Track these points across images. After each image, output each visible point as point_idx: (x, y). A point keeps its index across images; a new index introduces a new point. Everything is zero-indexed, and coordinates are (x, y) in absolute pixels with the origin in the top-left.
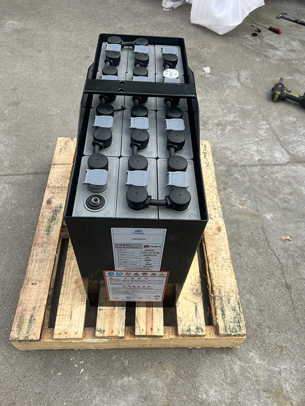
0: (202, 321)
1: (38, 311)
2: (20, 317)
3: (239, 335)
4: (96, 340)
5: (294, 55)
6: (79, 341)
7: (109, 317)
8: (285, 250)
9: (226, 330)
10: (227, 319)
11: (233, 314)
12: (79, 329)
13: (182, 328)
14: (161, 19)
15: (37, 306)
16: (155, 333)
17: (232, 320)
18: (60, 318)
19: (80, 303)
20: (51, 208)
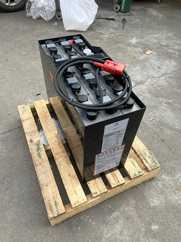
0: (139, 168)
1: (57, 198)
2: (49, 205)
3: (158, 167)
4: (94, 200)
5: (113, 35)
6: (86, 204)
7: (95, 185)
8: (154, 125)
9: (151, 167)
10: (149, 163)
11: (150, 159)
12: (84, 197)
13: (132, 175)
14: (38, 31)
15: (55, 196)
16: (121, 183)
17: (151, 162)
18: (71, 197)
19: (77, 185)
20: (34, 144)
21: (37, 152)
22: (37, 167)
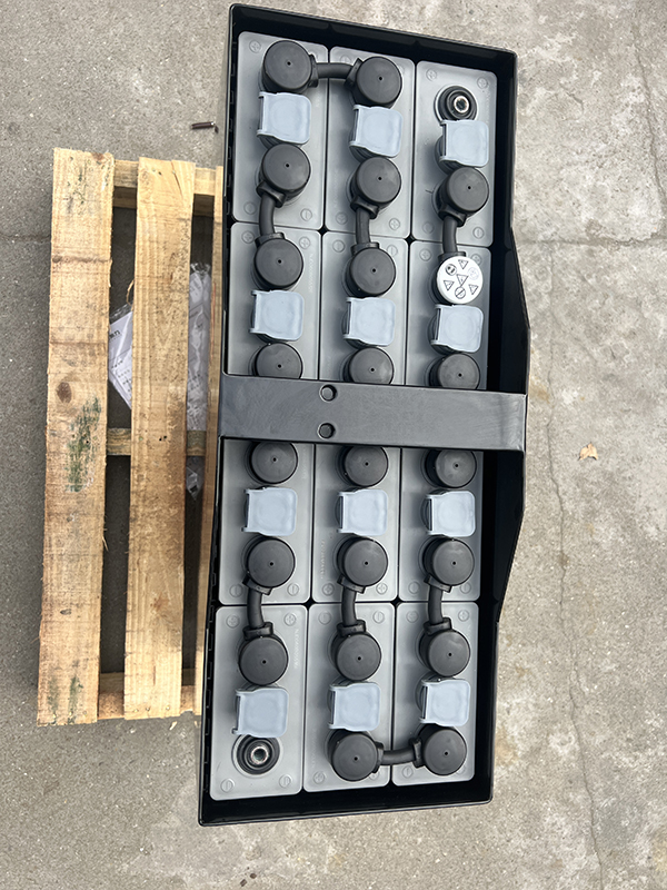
1: (84, 669)
2: (49, 682)
12: (173, 701)
15: (81, 658)
19: (170, 649)
20: (71, 412)
21: (72, 456)
22: (52, 524)
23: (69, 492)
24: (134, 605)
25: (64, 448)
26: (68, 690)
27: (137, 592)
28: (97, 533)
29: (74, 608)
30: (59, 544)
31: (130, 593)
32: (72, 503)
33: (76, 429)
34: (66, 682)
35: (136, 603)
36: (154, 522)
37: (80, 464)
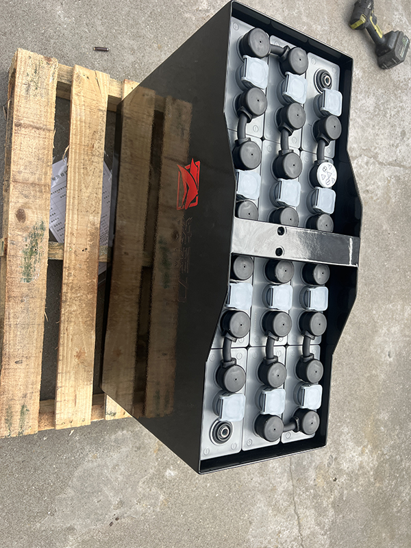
1: (30, 399)
2: (6, 409)
12: (87, 415)
15: (28, 392)
19: (85, 383)
20: (25, 229)
21: (25, 259)
22: (11, 303)
23: (23, 282)
24: (63, 356)
25: (20, 253)
26: (19, 414)
27: (65, 348)
28: (40, 310)
29: (24, 359)
30: (15, 317)
31: (61, 348)
32: (25, 290)
33: (29, 240)
34: (18, 408)
35: (65, 355)
36: (77, 303)
37: (31, 264)
